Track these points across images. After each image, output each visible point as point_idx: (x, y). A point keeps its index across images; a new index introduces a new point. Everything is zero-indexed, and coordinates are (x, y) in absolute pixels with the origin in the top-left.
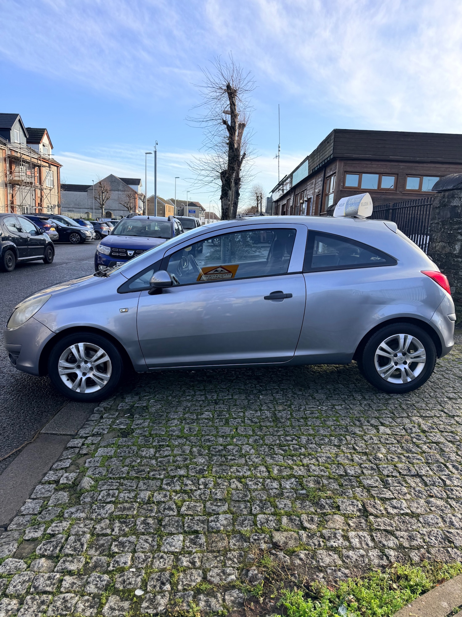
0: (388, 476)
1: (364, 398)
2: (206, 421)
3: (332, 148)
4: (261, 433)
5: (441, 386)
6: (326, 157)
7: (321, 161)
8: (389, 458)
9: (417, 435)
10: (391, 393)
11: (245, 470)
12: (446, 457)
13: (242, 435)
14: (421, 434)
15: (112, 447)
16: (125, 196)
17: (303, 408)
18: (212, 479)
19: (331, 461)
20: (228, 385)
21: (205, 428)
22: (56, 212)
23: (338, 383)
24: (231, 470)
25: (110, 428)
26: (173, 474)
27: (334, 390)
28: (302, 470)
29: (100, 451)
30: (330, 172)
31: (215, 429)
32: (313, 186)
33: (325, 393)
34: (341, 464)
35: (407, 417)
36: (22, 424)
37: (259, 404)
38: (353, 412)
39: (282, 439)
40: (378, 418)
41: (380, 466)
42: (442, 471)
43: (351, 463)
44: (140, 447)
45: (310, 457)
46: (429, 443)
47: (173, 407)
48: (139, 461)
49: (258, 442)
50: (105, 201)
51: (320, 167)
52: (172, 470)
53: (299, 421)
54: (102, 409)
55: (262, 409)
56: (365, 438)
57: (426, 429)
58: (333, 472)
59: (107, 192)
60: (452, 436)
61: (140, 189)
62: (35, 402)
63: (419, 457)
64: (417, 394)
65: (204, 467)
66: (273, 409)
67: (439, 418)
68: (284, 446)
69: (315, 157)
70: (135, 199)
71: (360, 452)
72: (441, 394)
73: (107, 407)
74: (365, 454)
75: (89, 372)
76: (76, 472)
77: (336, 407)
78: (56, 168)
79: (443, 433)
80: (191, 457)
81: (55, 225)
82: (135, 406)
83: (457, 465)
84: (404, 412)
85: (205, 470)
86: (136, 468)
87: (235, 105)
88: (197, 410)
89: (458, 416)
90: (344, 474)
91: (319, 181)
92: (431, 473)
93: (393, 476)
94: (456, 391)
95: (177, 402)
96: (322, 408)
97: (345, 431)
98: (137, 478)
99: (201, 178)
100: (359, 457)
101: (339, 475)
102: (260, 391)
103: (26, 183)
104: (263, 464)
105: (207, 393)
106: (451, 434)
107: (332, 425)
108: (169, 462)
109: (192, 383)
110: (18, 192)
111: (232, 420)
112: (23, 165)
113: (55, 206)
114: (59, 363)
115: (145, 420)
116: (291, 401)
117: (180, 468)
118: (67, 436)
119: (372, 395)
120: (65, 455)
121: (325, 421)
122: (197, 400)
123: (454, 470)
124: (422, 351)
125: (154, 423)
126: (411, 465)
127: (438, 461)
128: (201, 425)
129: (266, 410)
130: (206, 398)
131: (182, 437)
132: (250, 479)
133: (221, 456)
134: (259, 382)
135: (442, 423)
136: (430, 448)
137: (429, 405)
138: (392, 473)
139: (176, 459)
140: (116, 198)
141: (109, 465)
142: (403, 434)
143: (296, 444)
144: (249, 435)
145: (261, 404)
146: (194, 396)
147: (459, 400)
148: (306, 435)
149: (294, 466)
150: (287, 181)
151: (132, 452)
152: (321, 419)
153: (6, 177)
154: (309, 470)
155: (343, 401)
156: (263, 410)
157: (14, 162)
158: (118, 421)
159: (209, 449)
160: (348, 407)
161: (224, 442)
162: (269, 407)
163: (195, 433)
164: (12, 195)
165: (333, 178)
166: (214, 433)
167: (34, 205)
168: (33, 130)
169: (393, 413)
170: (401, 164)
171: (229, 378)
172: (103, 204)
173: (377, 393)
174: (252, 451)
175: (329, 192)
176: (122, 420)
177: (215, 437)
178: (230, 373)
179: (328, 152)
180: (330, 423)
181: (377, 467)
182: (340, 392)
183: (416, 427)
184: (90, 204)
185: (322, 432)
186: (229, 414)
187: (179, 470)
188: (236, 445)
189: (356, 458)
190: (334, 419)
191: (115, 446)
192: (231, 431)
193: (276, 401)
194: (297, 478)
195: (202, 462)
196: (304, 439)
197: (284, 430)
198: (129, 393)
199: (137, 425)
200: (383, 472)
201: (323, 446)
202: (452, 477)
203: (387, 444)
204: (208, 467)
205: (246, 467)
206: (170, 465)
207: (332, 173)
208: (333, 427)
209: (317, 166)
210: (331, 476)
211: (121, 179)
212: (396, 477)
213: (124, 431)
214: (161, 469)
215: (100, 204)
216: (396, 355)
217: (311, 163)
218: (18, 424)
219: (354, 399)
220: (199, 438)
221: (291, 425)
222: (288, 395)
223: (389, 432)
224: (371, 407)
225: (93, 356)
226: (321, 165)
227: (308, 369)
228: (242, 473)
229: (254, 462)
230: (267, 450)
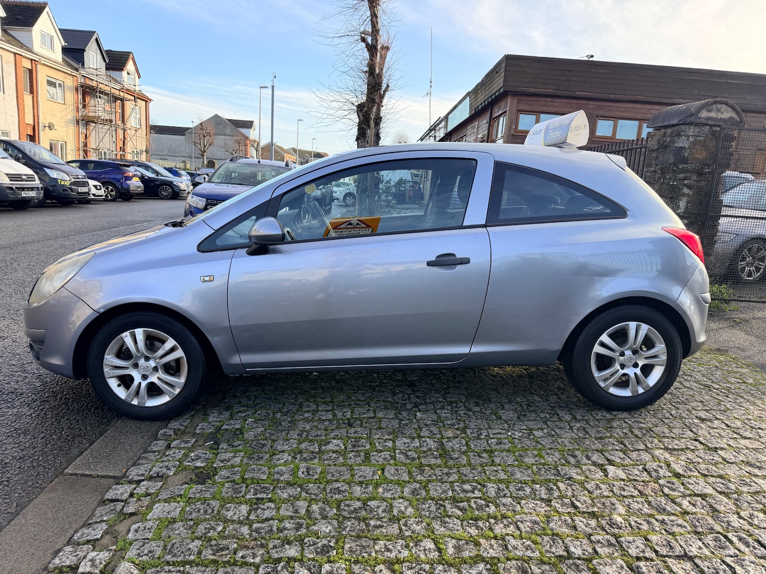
0: (638, 559)
1: (575, 418)
2: (334, 455)
3: (502, 79)
4: (423, 478)
5: (683, 399)
6: (494, 92)
7: (486, 97)
8: (633, 523)
9: (668, 482)
10: (614, 410)
11: (399, 548)
12: (723, 522)
13: (392, 480)
14: (675, 480)
15: (178, 502)
16: (233, 142)
17: (484, 434)
18: (343, 566)
19: (542, 530)
20: (368, 395)
21: (332, 469)
22: (143, 158)
23: (531, 393)
24: (377, 547)
25: (179, 466)
26: (276, 556)
27: (528, 405)
28: (495, 546)
29: (158, 510)
30: (499, 111)
31: (347, 470)
32: (475, 130)
33: (515, 410)
34: (557, 535)
35: (645, 450)
36: (37, 457)
37: (416, 426)
38: (562, 442)
39: (456, 488)
40: (601, 452)
41: (622, 539)
42: (723, 548)
43: (573, 533)
44: (224, 502)
45: (505, 522)
46: (690, 495)
47: (283, 430)
48: (220, 528)
49: (418, 494)
50: (207, 147)
51: (485, 105)
52: (275, 547)
53: (480, 457)
54: (172, 432)
55: (422, 434)
56: (588, 486)
57: (681, 472)
58: (547, 551)
59: (210, 136)
60: (723, 484)
61: (253, 134)
62: (67, 419)
63: (680, 521)
64: (652, 412)
65: (330, 541)
66: (439, 436)
67: (694, 452)
68: (461, 502)
69: (479, 92)
70: (246, 145)
71: (584, 512)
72: (686, 412)
73: (179, 430)
74: (593, 515)
75: (151, 374)
76: (111, 550)
77: (535, 432)
78: (144, 102)
79: (707, 479)
80: (309, 522)
81: (138, 174)
82: (223, 428)
83: (745, 536)
84: (640, 442)
85: (331, 547)
86: (214, 542)
87: (377, 17)
88: (320, 435)
89: (722, 449)
90: (565, 554)
91: (483, 123)
92: (706, 551)
93: (647, 559)
94: (708, 408)
95: (290, 422)
96: (513, 434)
97: (555, 475)
98: (215, 562)
99: (332, 112)
100: (584, 520)
101: (557, 557)
102: (416, 406)
103: (103, 120)
104: (429, 536)
105: (335, 407)
106: (719, 480)
107: (533, 464)
108: (271, 530)
109: (313, 392)
110: (94, 132)
111: (374, 453)
112: (100, 98)
113: (142, 152)
114: (105, 360)
115: (236, 453)
116: (465, 423)
117: (289, 543)
118: (108, 480)
119: (585, 413)
120: (98, 515)
121: (521, 456)
122: (320, 419)
123: (742, 547)
124: (660, 347)
125: (250, 458)
126: (671, 537)
127: (712, 529)
128: (326, 462)
129: (428, 437)
130: (335, 415)
131: (295, 484)
132: (408, 564)
133: (358, 519)
134: (414, 392)
135: (701, 460)
136: (694, 505)
137: (674, 431)
138: (643, 552)
139: (283, 525)
140: (222, 144)
141: (169, 537)
142: (644, 479)
143: (480, 498)
144: (404, 481)
145: (419, 427)
146: (315, 412)
147: (716, 422)
148: (495, 482)
149: (480, 540)
150: (440, 126)
151: (210, 511)
152: (515, 453)
153: (78, 111)
154: (506, 546)
155: (543, 422)
156: (424, 437)
157: (88, 92)
158: (192, 454)
159: (338, 508)
160: (553, 433)
161: (364, 493)
162: (431, 432)
163: (316, 477)
164: (86, 135)
165: (501, 119)
166: (347, 476)
167: (114, 149)
168: (115, 53)
169: (622, 443)
170: (590, 103)
171: (369, 384)
172: (205, 151)
173: (592, 410)
174: (410, 510)
175: (497, 137)
176: (200, 452)
177: (349, 484)
178: (371, 375)
179: (496, 84)
180: (529, 460)
181: (618, 542)
182: (537, 408)
183: (664, 468)
184: (188, 151)
185: (519, 475)
186: (370, 444)
187: (287, 546)
188: (384, 500)
189: (580, 522)
190: (535, 452)
191: (184, 499)
192: (374, 473)
193: (442, 422)
194: (487, 563)
195: (327, 531)
196: (492, 489)
197: (459, 471)
198: (215, 407)
199: (222, 461)
200: (629, 550)
201: (523, 502)
202: (744, 560)
203: (624, 497)
204: (337, 542)
205: (401, 542)
206: (272, 537)
207: (500, 112)
208: (535, 467)
209: (481, 104)
210: (544, 559)
211: (228, 120)
212: (652, 560)
213: (202, 472)
214: (257, 545)
215: (201, 151)
216: (622, 354)
217: (473, 100)
218: (31, 457)
219: (560, 420)
220: (322, 486)
221: (470, 464)
222: (460, 412)
223: (624, 476)
224: (587, 433)
225: (159, 349)
226: (486, 102)
227: (485, 371)
228: (394, 554)
229: (413, 532)
230: (433, 508)
